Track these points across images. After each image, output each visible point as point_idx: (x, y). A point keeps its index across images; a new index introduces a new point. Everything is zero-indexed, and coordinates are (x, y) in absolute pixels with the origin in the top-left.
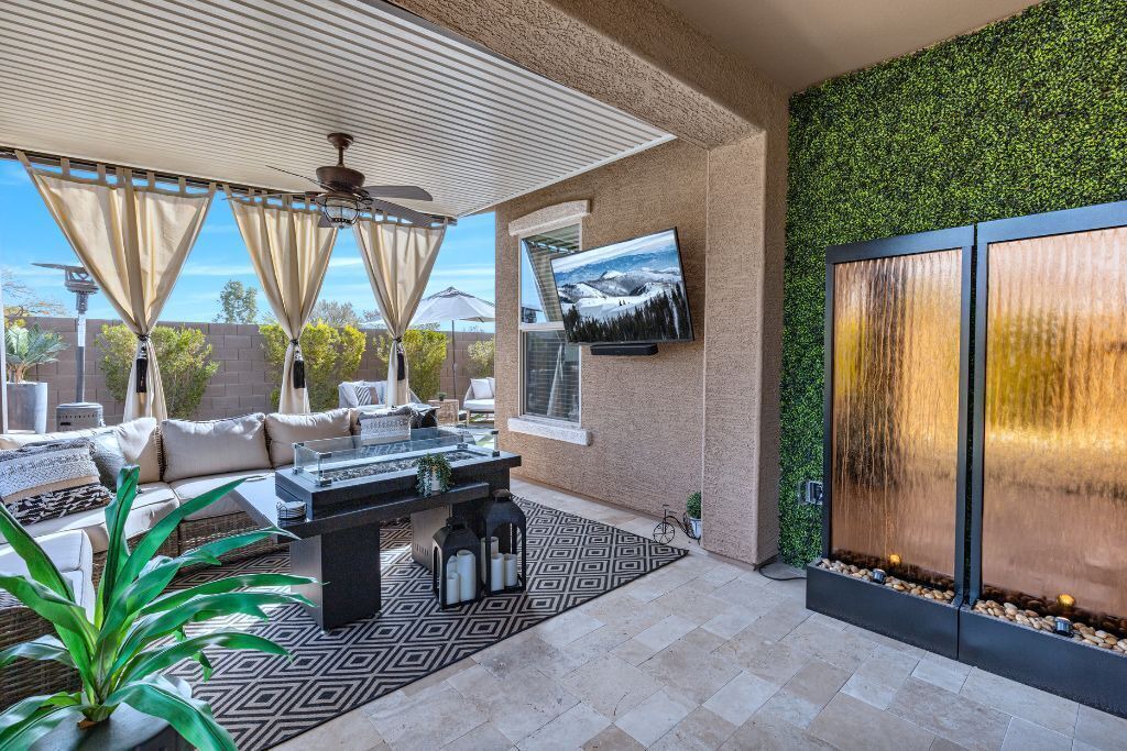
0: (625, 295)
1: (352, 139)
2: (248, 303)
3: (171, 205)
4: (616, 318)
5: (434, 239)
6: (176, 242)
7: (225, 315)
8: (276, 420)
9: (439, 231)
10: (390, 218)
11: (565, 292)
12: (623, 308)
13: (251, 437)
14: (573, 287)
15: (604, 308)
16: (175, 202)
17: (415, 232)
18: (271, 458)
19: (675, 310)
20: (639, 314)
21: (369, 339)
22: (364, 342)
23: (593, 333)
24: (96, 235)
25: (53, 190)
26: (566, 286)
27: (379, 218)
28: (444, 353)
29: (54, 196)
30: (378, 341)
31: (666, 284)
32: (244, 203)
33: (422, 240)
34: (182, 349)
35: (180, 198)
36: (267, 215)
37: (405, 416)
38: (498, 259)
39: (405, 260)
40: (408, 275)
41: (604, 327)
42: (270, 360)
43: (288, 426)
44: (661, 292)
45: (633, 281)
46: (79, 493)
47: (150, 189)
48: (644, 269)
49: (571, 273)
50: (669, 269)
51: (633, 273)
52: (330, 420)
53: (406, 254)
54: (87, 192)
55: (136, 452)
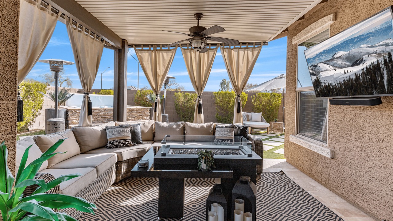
0: (348, 66)
1: (202, 14)
2: (227, 85)
3: (166, 54)
4: (342, 82)
5: (256, 52)
6: (166, 65)
7: (221, 89)
8: (187, 124)
9: (259, 48)
10: (236, 47)
11: (312, 70)
12: (347, 75)
13: (178, 130)
14: (316, 66)
15: (334, 77)
16: (167, 53)
17: (247, 51)
18: (184, 138)
19: (385, 72)
20: (357, 77)
21: (249, 97)
22: (247, 98)
23: (329, 92)
24: (148, 65)
25: (139, 54)
26: (313, 66)
27: (232, 47)
28: (280, 102)
29: (139, 55)
30: (253, 97)
31: (379, 54)
32: (185, 49)
33: (250, 53)
34: (191, 99)
35: (168, 51)
36: (192, 53)
37: (231, 129)
38: (288, 57)
39: (243, 63)
40: (243, 69)
41: (335, 88)
42: (216, 104)
43: (190, 127)
44: (375, 60)
45: (354, 56)
46: (123, 141)
47: (161, 50)
48: (362, 46)
49: (314, 58)
50: (383, 42)
51: (354, 50)
52: (205, 127)
53: (243, 60)
54: (146, 53)
55: (146, 130)
